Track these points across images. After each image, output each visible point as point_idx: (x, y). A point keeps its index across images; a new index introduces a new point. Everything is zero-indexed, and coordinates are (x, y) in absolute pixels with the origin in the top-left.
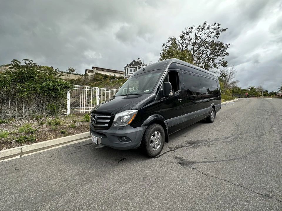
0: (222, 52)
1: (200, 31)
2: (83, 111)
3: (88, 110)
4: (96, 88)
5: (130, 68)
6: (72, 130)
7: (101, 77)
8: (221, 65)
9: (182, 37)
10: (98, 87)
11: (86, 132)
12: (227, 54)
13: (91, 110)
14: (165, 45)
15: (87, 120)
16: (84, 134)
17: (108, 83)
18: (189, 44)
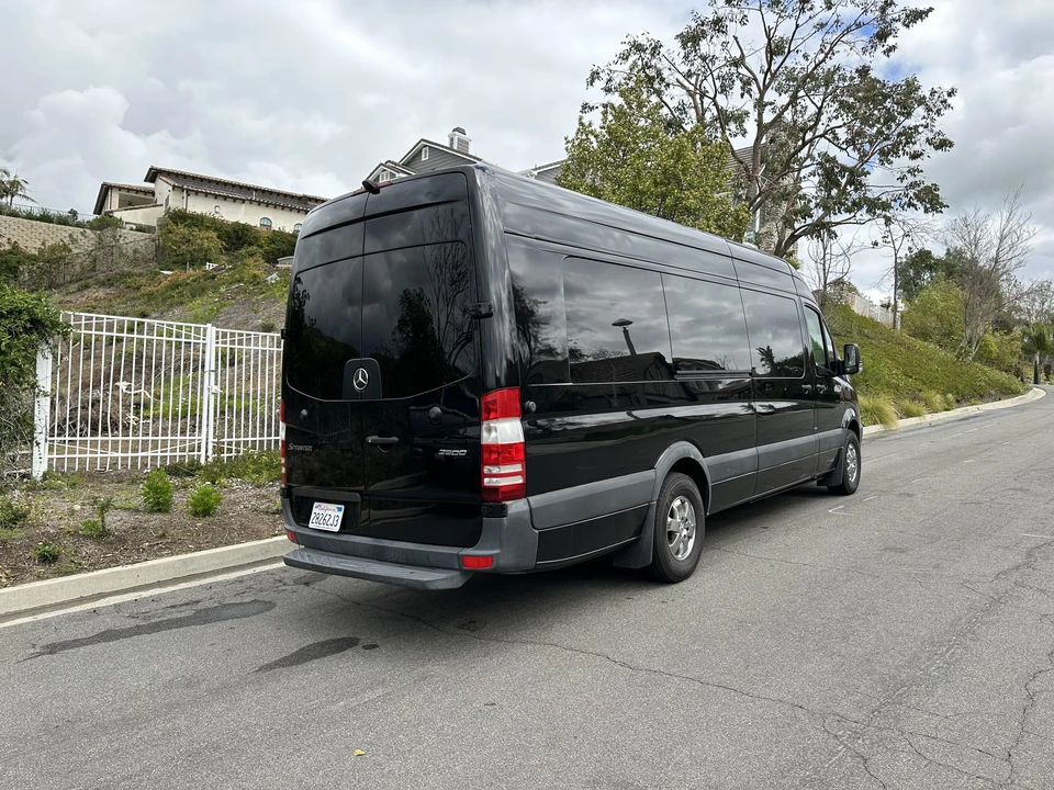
0: (909, 136)
1: (790, 17)
2: (119, 454)
3: (149, 454)
4: (197, 331)
6: (90, 548)
7: (210, 240)
8: (910, 205)
9: (691, 39)
10: (209, 325)
11: (162, 556)
12: (943, 144)
13: (169, 448)
14: (601, 75)
15: (159, 503)
16: (153, 566)
17: (259, 283)
18: (735, 78)
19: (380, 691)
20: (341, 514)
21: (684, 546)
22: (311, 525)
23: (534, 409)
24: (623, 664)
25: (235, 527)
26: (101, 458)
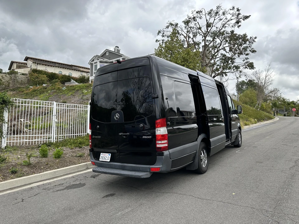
0: (245, 49)
1: (213, 17)
3: (36, 140)
4: (51, 103)
5: (101, 62)
6: (26, 169)
7: (44, 78)
8: (246, 68)
9: (187, 22)
10: (54, 102)
11: (48, 171)
12: (254, 51)
13: (42, 138)
14: (161, 32)
15: (44, 155)
16: (46, 174)
17: (60, 90)
18: (198, 33)
19: (130, 209)
20: (110, 156)
21: (204, 163)
22: (100, 160)
23: (170, 124)
24: (198, 198)
25: (68, 161)
26: (19, 142)
